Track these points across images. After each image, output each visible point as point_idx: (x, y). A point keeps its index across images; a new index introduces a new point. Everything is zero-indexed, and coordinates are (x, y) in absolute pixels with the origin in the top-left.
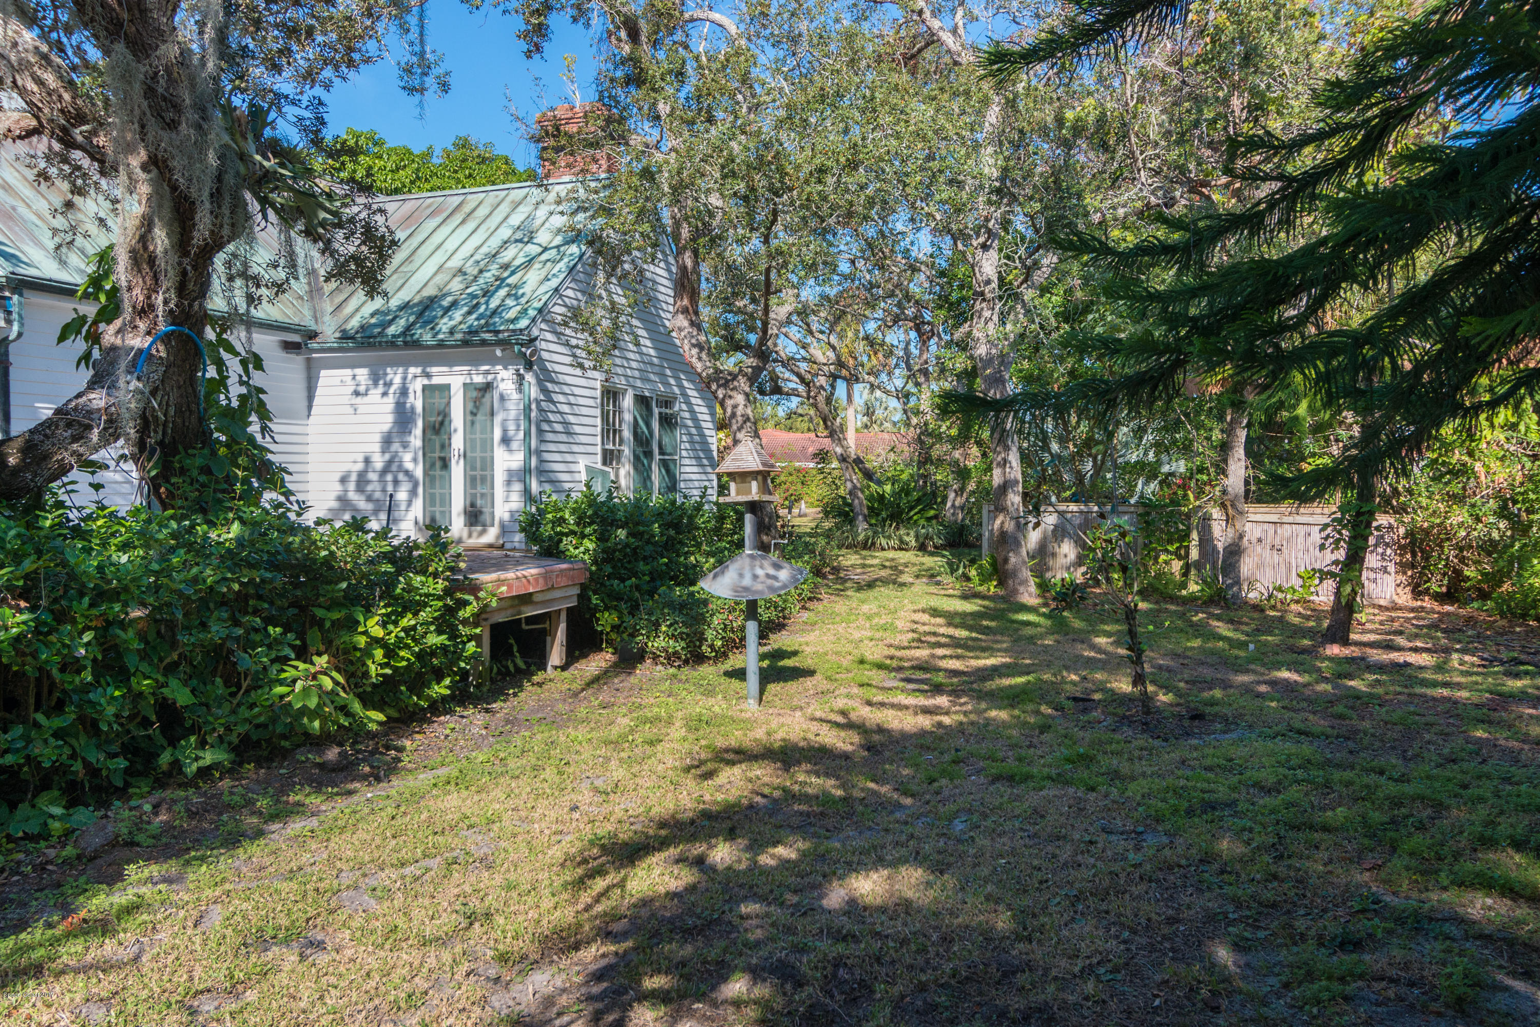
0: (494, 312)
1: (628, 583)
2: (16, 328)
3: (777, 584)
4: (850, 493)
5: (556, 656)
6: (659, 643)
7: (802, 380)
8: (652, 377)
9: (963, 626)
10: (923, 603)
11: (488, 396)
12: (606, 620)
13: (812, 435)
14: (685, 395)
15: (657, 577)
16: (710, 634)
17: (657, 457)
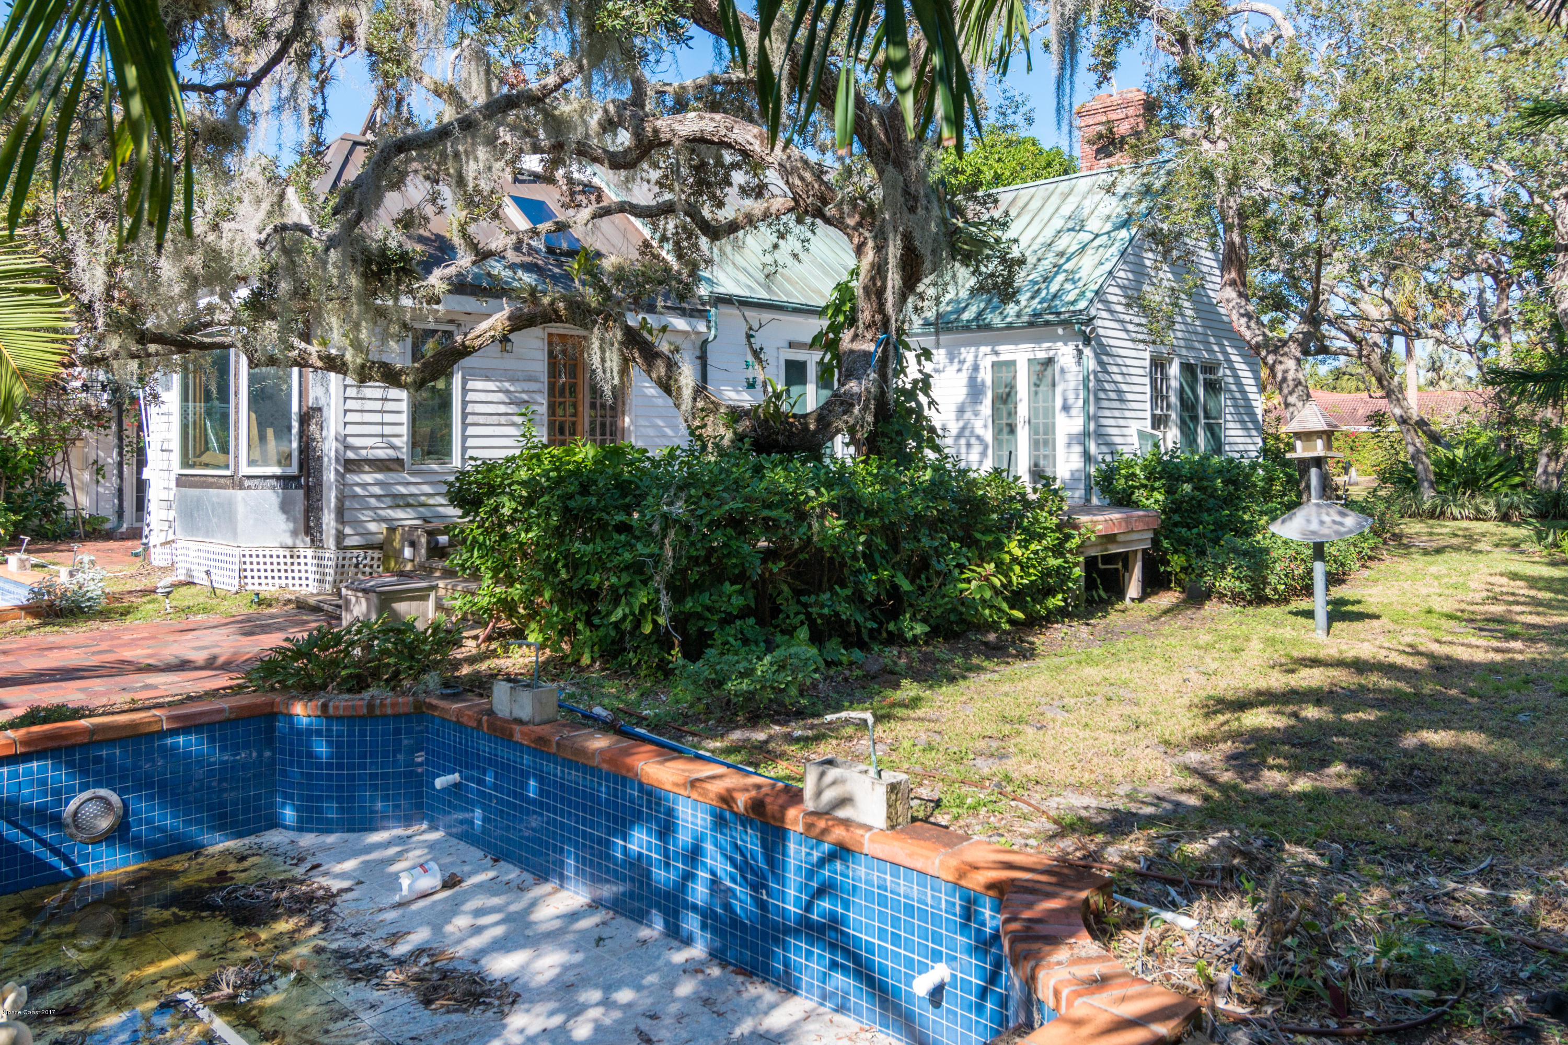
0: (1055, 296)
1: (1195, 531)
2: (713, 332)
3: (1343, 529)
4: (1413, 458)
5: (1134, 589)
6: (1225, 584)
7: (1353, 338)
8: (1197, 345)
9: (1548, 589)
10: (1502, 568)
11: (1050, 369)
12: (1176, 561)
13: (1365, 395)
14: (1229, 361)
15: (1221, 527)
16: (1273, 579)
17: (1203, 421)
